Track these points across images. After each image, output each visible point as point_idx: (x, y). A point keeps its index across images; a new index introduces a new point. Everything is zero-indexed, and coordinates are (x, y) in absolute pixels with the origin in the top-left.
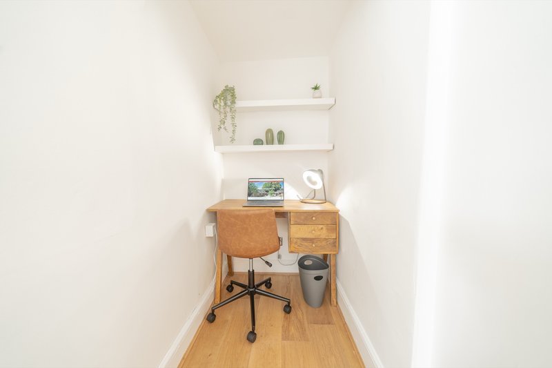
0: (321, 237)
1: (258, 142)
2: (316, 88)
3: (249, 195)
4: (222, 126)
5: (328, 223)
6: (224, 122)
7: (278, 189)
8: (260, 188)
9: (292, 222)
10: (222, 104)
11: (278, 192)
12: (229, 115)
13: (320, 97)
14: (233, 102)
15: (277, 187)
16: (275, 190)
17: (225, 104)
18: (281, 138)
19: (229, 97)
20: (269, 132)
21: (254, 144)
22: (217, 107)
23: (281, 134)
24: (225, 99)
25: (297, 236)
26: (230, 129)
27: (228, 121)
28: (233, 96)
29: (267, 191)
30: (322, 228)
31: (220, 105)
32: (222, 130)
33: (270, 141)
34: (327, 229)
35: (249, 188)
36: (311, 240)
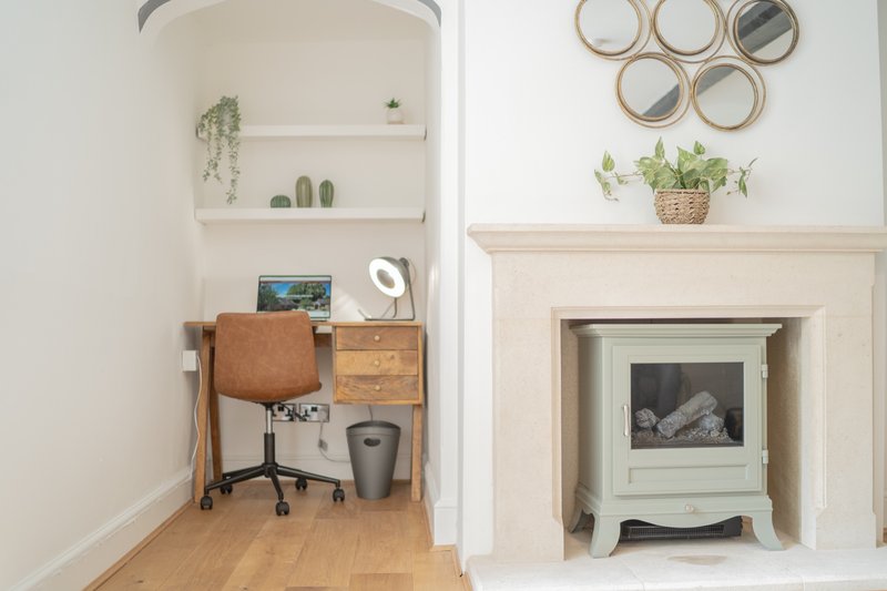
0: (392, 372)
1: (280, 202)
2: (393, 105)
3: (261, 307)
4: (212, 172)
5: (405, 347)
6: (216, 165)
7: (320, 296)
8: (283, 294)
9: (339, 346)
10: (214, 130)
11: (318, 303)
12: (226, 150)
13: (401, 123)
14: (235, 128)
15: (318, 293)
16: (314, 299)
17: (221, 132)
18: (328, 195)
19: (227, 118)
20: (303, 182)
21: (272, 206)
22: (204, 135)
23: (327, 187)
24: (220, 123)
25: (348, 372)
26: (227, 176)
27: (224, 163)
28: (236, 117)
29: (297, 301)
30: (393, 357)
31: (210, 133)
32: (211, 178)
33: (305, 199)
34: (402, 358)
35: (260, 294)
36: (374, 379)
